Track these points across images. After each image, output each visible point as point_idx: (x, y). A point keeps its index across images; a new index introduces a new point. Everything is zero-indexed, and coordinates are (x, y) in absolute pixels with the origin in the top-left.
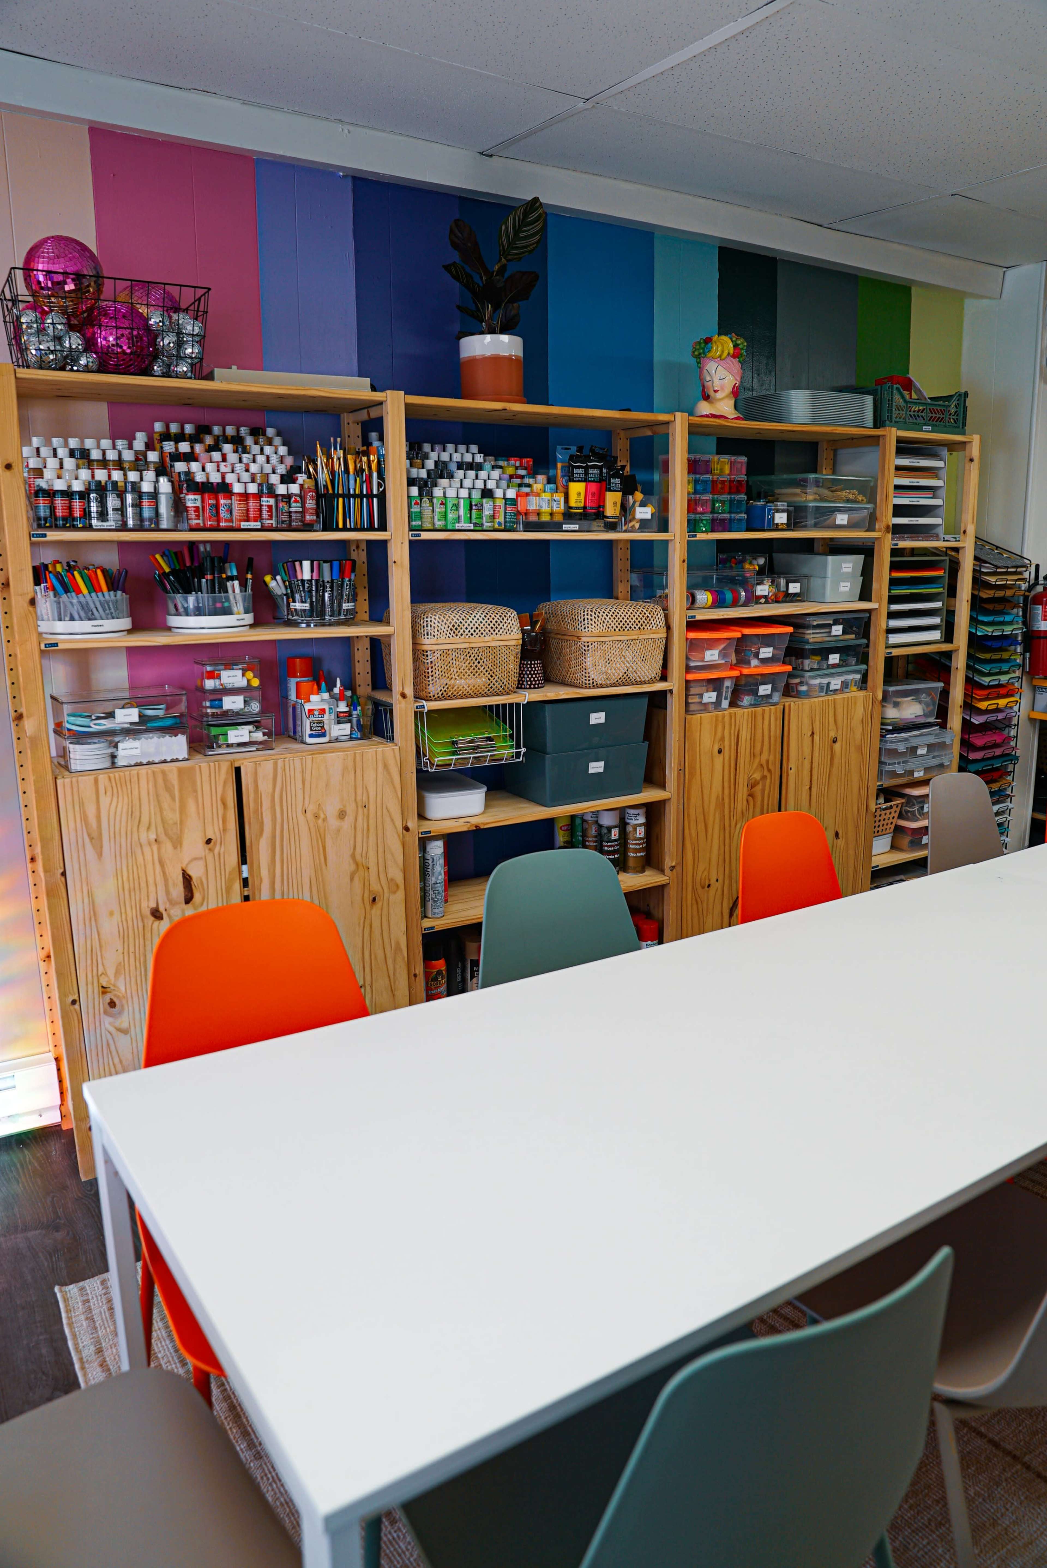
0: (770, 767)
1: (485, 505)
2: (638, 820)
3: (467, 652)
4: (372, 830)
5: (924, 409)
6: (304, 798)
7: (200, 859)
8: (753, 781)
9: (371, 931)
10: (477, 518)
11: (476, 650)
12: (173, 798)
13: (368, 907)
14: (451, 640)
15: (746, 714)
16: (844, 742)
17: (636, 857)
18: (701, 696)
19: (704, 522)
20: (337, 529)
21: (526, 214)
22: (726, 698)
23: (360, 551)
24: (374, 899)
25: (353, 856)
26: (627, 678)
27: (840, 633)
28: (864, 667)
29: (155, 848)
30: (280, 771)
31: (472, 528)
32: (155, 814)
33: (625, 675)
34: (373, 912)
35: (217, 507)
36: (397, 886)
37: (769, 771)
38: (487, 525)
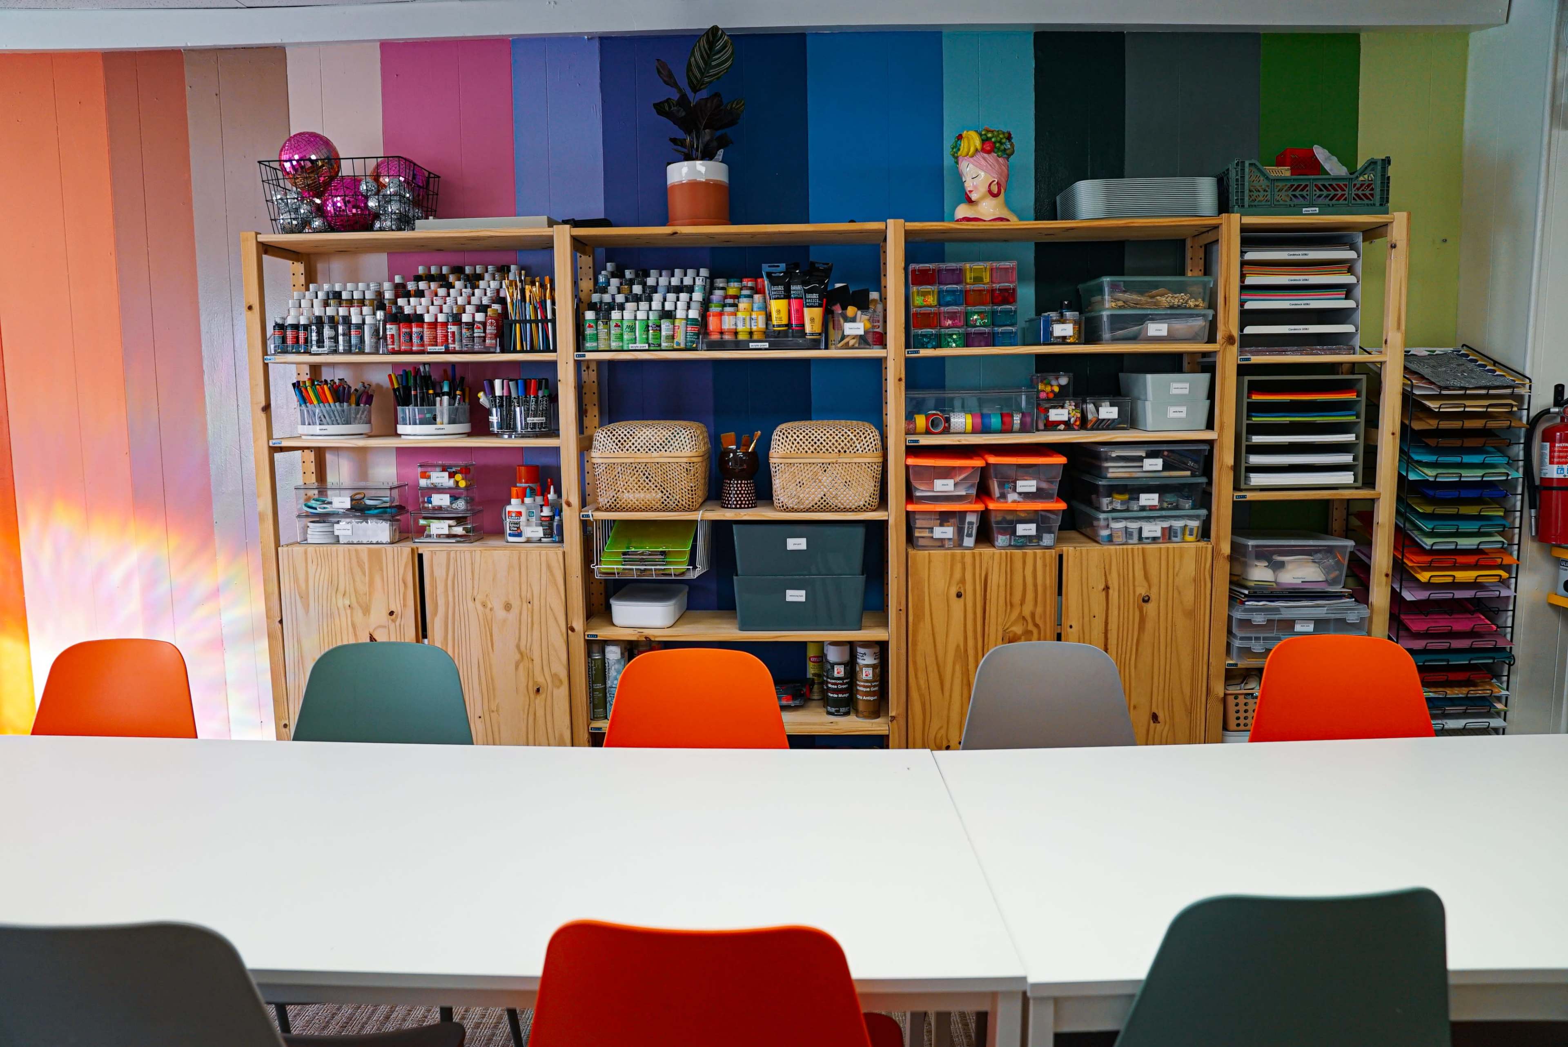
0: (1038, 620)
1: (663, 327)
2: (866, 659)
3: (634, 467)
4: (536, 626)
5: (1306, 186)
6: (473, 587)
7: (385, 627)
8: (1011, 635)
9: (535, 719)
10: (653, 339)
11: (644, 465)
12: (364, 574)
13: (532, 696)
14: (616, 454)
15: (997, 557)
16: (1162, 604)
17: (867, 700)
18: (931, 530)
19: (955, 337)
20: (515, 351)
21: (711, 44)
22: (969, 535)
23: (590, 371)
24: (538, 690)
25: (518, 647)
26: (825, 503)
27: (1160, 468)
28: (1204, 512)
29: (349, 612)
30: (452, 561)
31: (647, 348)
32: (349, 584)
33: (822, 501)
34: (537, 701)
35: (410, 335)
36: (561, 682)
37: (1036, 625)
38: (664, 345)
